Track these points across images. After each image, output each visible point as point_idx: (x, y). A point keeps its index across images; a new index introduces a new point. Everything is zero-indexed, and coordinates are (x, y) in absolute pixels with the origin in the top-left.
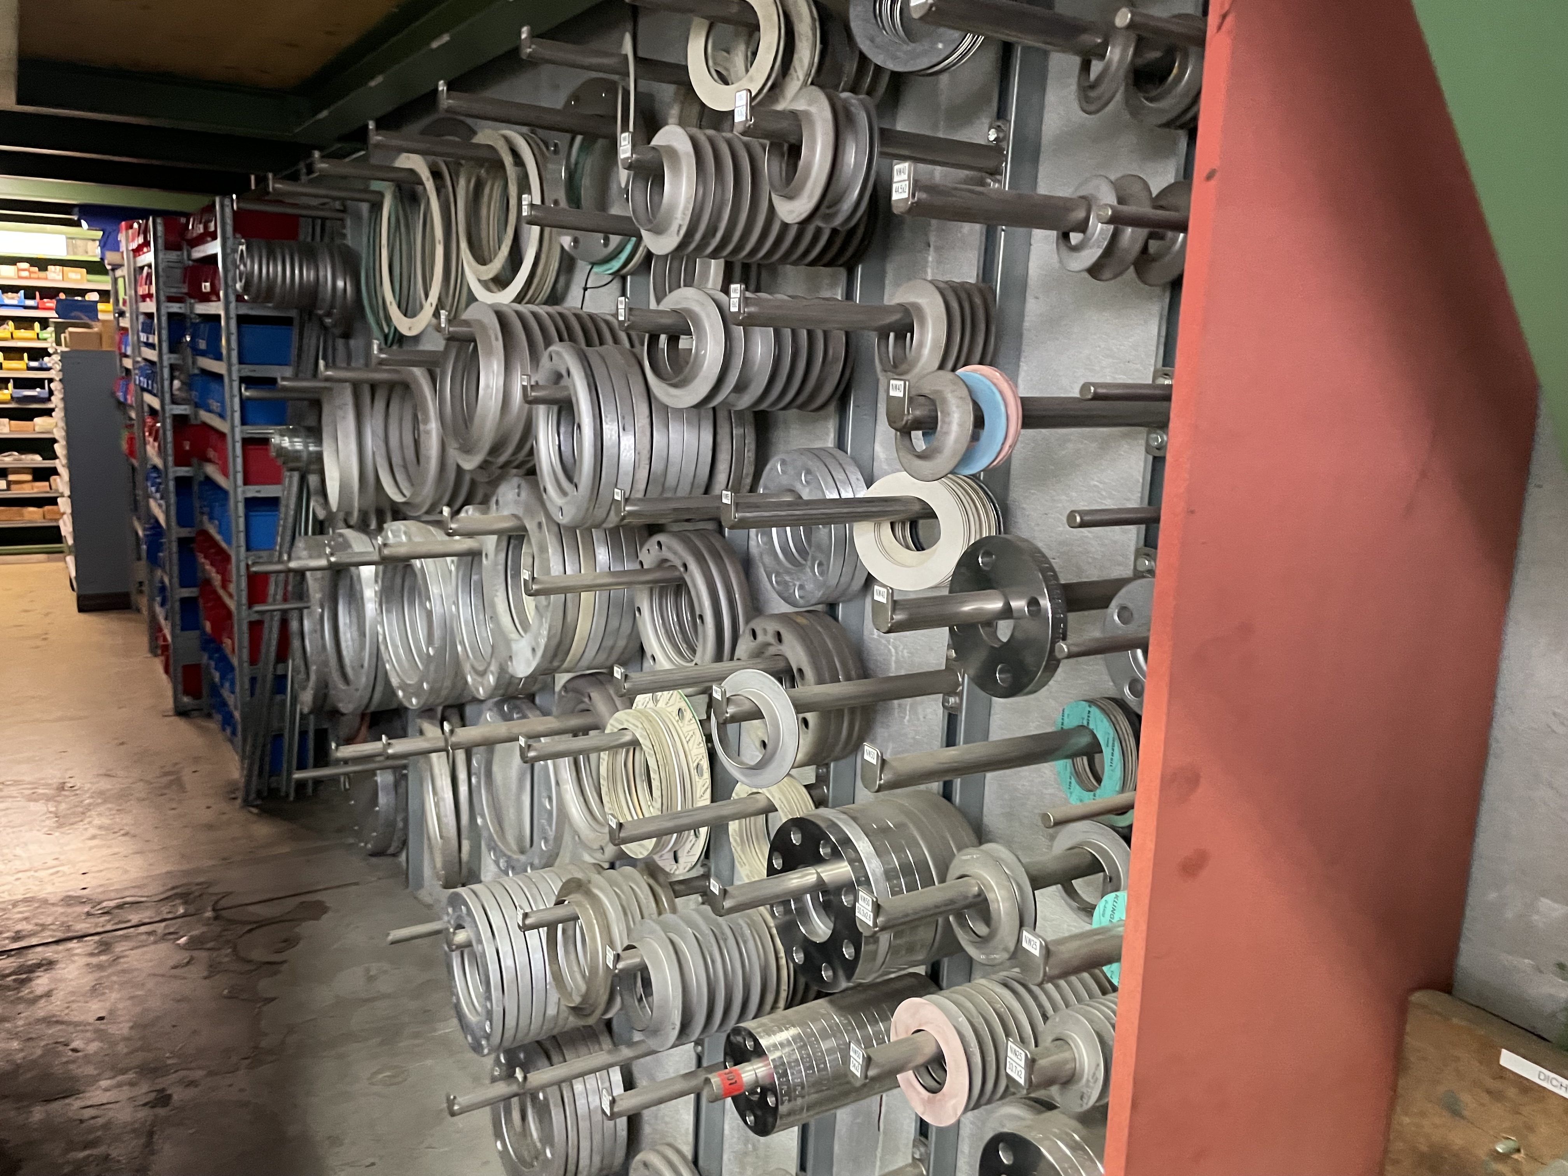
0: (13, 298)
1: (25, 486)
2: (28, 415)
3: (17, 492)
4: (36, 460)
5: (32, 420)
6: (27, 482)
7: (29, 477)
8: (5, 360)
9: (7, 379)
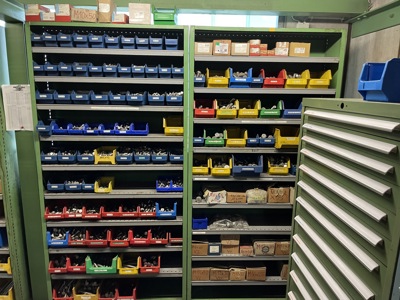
0: (242, 77)
1: (233, 249)
2: (243, 187)
3: (226, 255)
4: (244, 227)
5: (245, 191)
6: (235, 246)
7: (237, 242)
8: (229, 137)
9: (229, 155)
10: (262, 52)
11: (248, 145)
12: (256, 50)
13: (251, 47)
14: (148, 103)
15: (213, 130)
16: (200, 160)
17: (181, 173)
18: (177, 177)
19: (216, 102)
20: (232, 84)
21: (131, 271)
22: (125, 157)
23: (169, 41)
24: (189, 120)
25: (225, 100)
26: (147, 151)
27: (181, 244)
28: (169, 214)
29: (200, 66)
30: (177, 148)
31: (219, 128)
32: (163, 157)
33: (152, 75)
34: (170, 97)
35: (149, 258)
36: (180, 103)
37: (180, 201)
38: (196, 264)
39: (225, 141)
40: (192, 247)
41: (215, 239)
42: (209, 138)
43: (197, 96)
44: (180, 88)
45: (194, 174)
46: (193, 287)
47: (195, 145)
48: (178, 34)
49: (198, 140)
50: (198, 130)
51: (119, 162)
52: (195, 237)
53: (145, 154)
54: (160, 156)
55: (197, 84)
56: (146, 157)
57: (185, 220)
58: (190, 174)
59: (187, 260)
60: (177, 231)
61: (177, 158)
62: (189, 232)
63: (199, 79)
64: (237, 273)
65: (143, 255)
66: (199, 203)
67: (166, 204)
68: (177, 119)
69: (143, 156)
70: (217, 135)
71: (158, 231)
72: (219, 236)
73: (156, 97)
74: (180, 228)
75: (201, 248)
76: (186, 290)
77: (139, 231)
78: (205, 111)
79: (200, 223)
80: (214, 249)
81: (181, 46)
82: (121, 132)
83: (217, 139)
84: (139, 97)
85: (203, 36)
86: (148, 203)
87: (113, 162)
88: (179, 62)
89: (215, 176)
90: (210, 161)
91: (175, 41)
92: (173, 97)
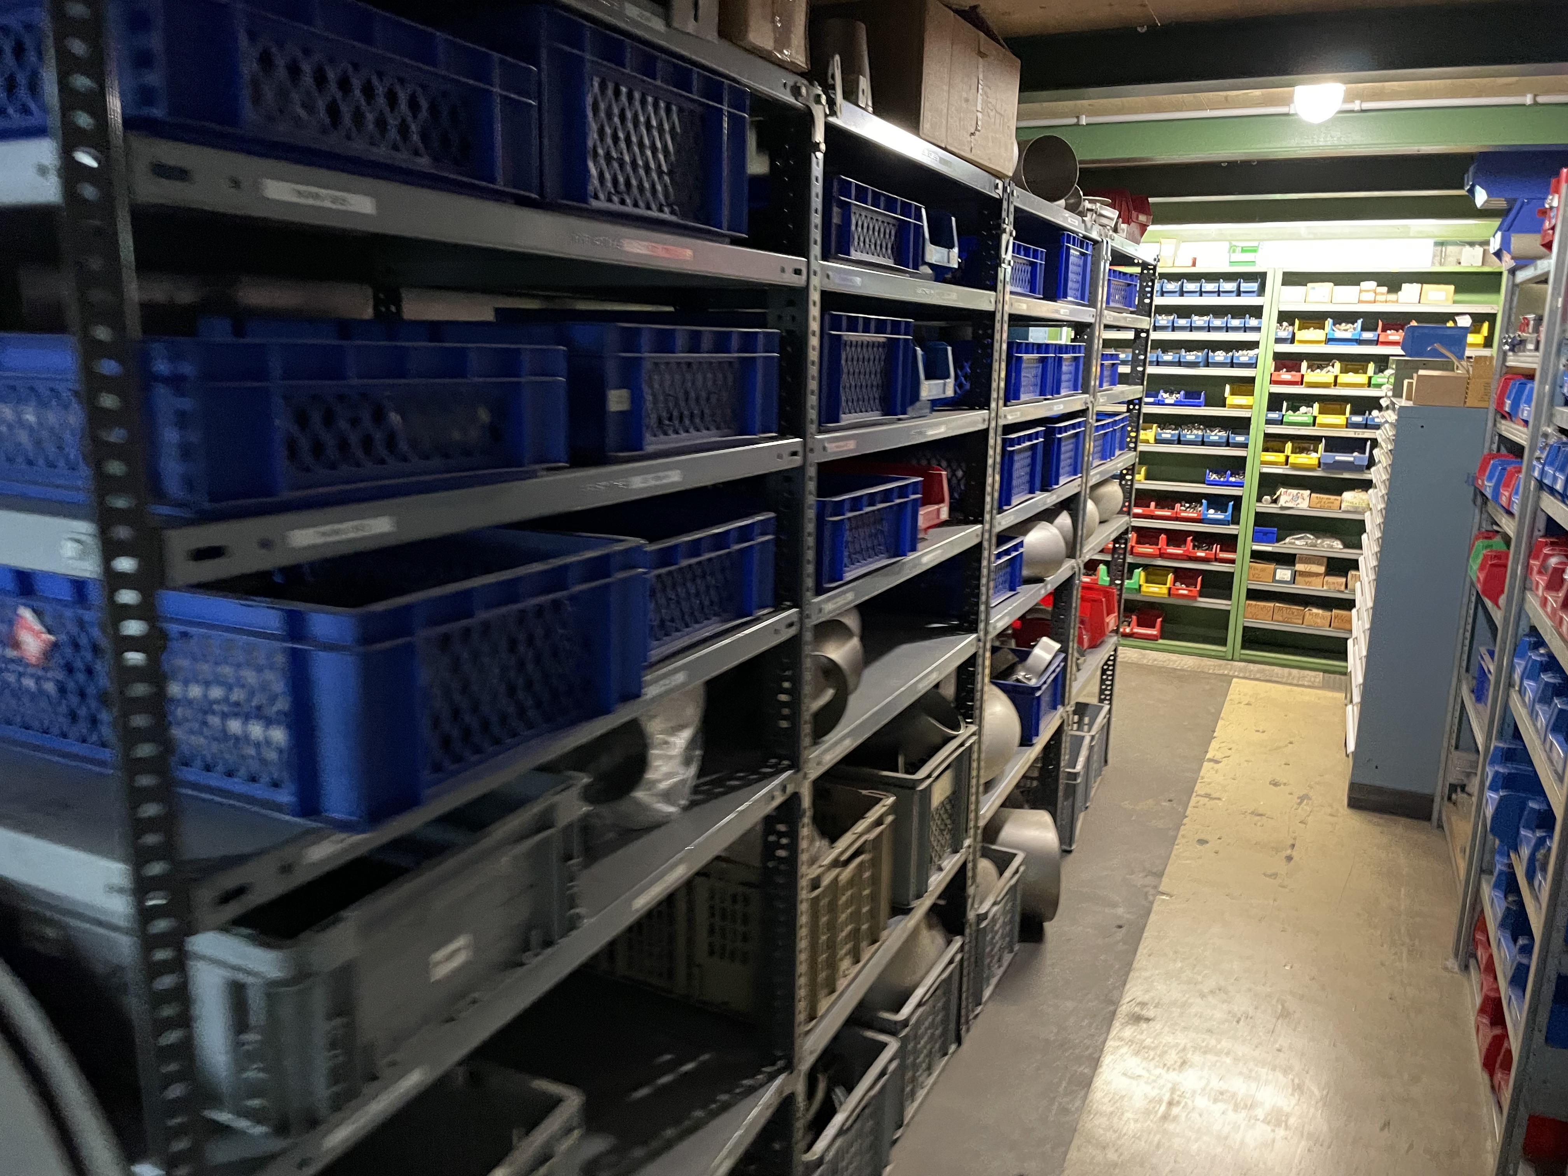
0: (1346, 330)
1: (1313, 579)
2: (1336, 487)
3: (1301, 588)
4: (1335, 547)
5: (1340, 495)
6: (1317, 575)
7: (1322, 569)
8: (1320, 413)
9: (1318, 439)
10: (1378, 298)
11: (1349, 425)
12: (1369, 296)
13: (1361, 291)
14: (1207, 364)
15: (1297, 402)
16: (1273, 442)
17: (1244, 459)
18: (1238, 465)
19: (1304, 364)
20: (1329, 340)
21: (1156, 591)
22: (1167, 434)
23: (1244, 286)
24: (1263, 389)
25: (1319, 361)
26: (1199, 429)
27: (1233, 561)
28: (1220, 516)
29: (1285, 317)
30: (1241, 425)
31: (1308, 400)
32: (1220, 437)
33: (1218, 329)
34: (1238, 358)
35: (1182, 576)
36: (1253, 365)
37: (1238, 500)
38: (1253, 595)
39: (1315, 418)
40: (1250, 567)
41: (1287, 560)
42: (1290, 412)
43: (1277, 356)
44: (1254, 345)
45: (1263, 463)
46: (1245, 628)
47: (1269, 422)
48: (1260, 278)
49: (1274, 415)
50: (1275, 402)
51: (1158, 441)
52: (1257, 556)
53: (1195, 432)
54: (1216, 435)
55: (1278, 341)
56: (1197, 436)
57: (1244, 529)
58: (1257, 463)
59: (1239, 589)
60: (1229, 542)
61: (1240, 439)
62: (1247, 544)
63: (1283, 334)
64: (1316, 615)
65: (1176, 571)
66: (1266, 506)
67: (1217, 502)
68: (1245, 385)
69: (1190, 435)
70: (1303, 409)
71: (1202, 539)
72: (1294, 556)
73: (1220, 356)
74: (1235, 537)
75: (1263, 570)
76: (1235, 635)
77: (1176, 538)
78: (1285, 376)
79: (1265, 534)
80: (1284, 574)
81: (1261, 291)
82: (1167, 401)
83: (1304, 414)
84: (1197, 357)
85: (1292, 279)
86: (1194, 499)
87: (1152, 440)
88: (1257, 312)
89: (1295, 467)
90: (1289, 446)
91: (1254, 286)
92: (1243, 356)
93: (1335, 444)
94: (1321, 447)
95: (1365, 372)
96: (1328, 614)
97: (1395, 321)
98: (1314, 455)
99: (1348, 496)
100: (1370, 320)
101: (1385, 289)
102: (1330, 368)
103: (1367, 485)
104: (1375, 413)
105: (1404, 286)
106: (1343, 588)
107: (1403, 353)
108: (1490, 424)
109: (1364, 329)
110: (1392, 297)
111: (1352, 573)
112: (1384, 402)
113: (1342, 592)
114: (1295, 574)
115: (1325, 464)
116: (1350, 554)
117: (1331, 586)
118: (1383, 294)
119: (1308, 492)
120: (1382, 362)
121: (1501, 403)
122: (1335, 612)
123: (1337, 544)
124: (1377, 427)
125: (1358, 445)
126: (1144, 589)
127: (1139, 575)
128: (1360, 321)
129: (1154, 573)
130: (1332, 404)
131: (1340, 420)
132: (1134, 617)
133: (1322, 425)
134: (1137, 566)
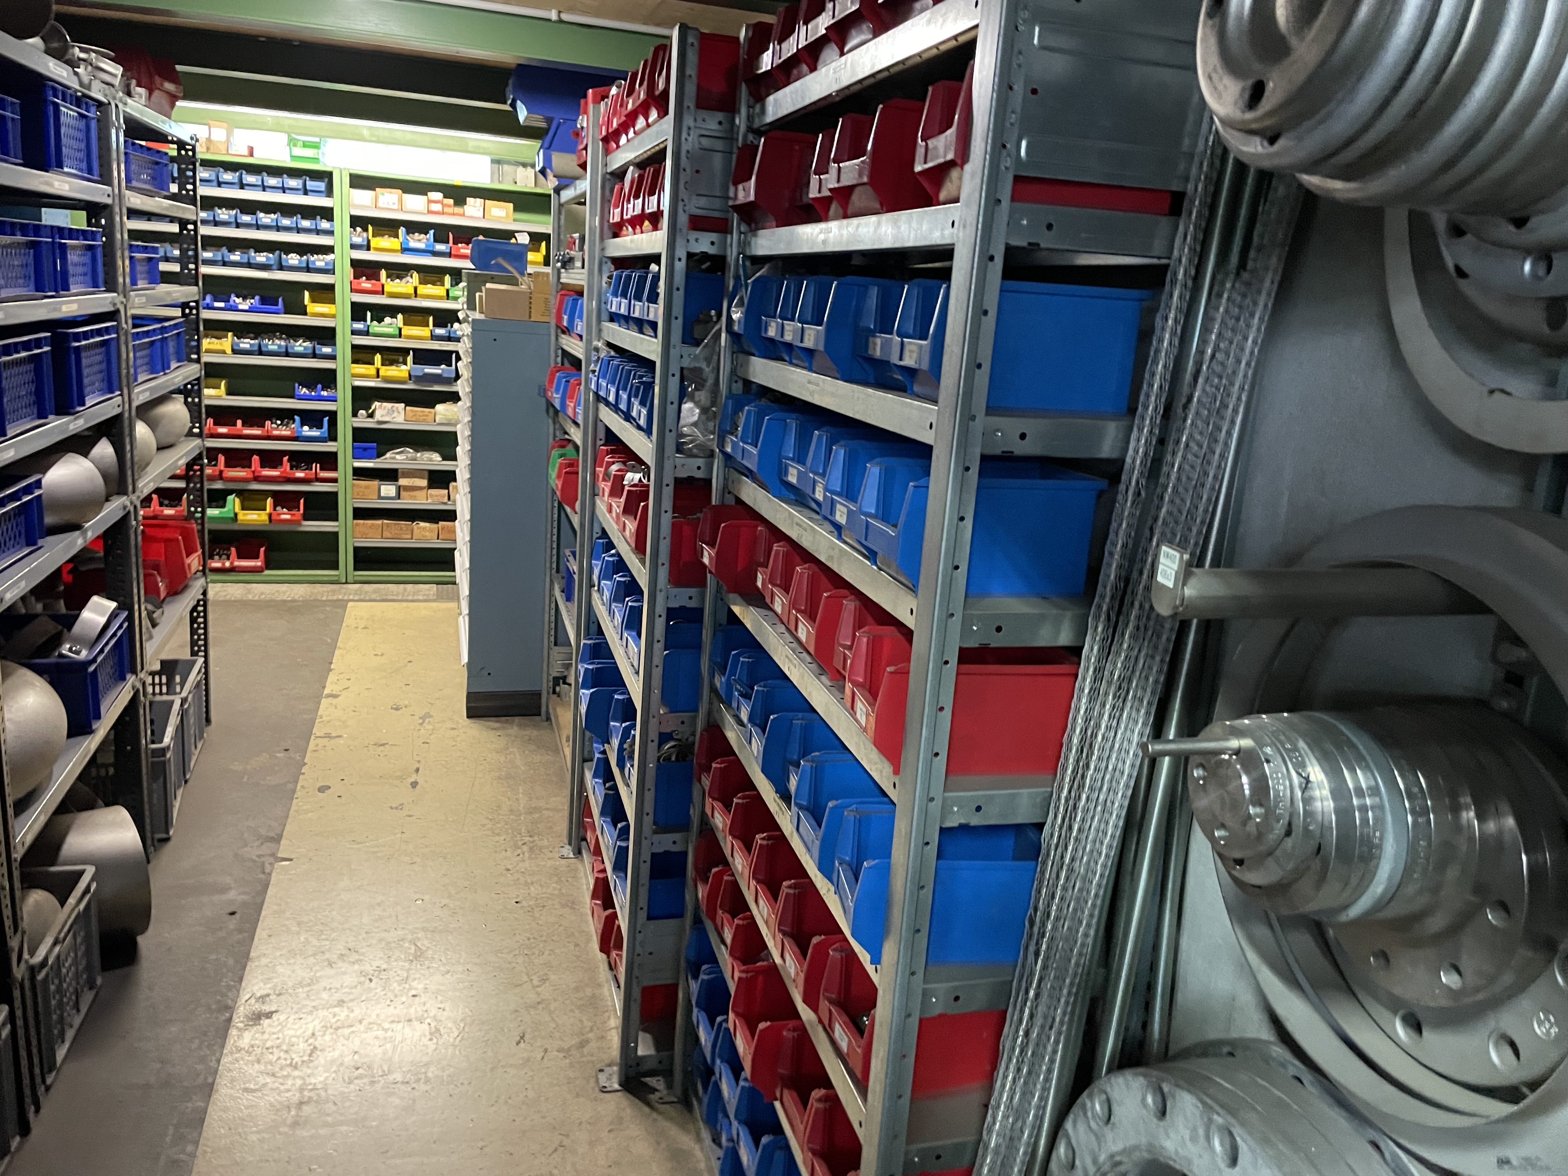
0: (419, 240)
1: (417, 493)
2: (428, 400)
3: (407, 502)
4: (433, 460)
5: (433, 407)
6: (420, 488)
7: (424, 483)
8: (405, 324)
9: (405, 351)
10: (446, 210)
11: (434, 337)
12: (437, 207)
13: (430, 201)
14: (281, 268)
15: (381, 312)
16: (362, 354)
17: (333, 372)
18: (328, 379)
19: (383, 273)
20: (405, 250)
21: (254, 518)
22: (246, 344)
23: (311, 184)
24: (345, 297)
25: (398, 271)
26: (280, 338)
27: (335, 480)
28: (315, 433)
29: (357, 222)
30: (326, 335)
31: (393, 311)
32: (305, 348)
33: (287, 229)
34: (314, 262)
35: (283, 500)
36: (331, 271)
37: (333, 415)
38: (360, 514)
39: (400, 330)
40: (353, 485)
41: (390, 475)
42: (375, 323)
43: (355, 263)
44: (329, 250)
45: (354, 376)
46: (356, 549)
47: (354, 332)
48: (326, 176)
49: (359, 326)
50: (358, 311)
51: (235, 351)
52: (359, 473)
53: (277, 341)
54: (300, 346)
55: (353, 247)
56: (280, 346)
57: (343, 446)
58: (348, 376)
59: (345, 509)
60: (329, 461)
61: (327, 350)
62: (347, 462)
63: (358, 240)
64: (424, 528)
65: (275, 494)
66: (362, 421)
67: (311, 418)
68: (325, 293)
69: (273, 345)
70: (388, 320)
71: (300, 459)
72: (395, 471)
73: (293, 259)
74: (334, 455)
75: (367, 487)
76: (346, 557)
77: (270, 458)
78: (366, 285)
79: (365, 449)
80: (388, 490)
81: (329, 192)
82: (241, 307)
83: (390, 325)
84: (268, 258)
85: (359, 181)
86: (285, 415)
87: (229, 351)
88: (327, 213)
89: (387, 380)
90: (378, 358)
91: (321, 186)
92: (319, 261)
93: (423, 357)
94: (410, 359)
95: (443, 285)
96: (435, 526)
97: (464, 234)
98: (403, 367)
99: (440, 407)
100: (442, 232)
101: (451, 201)
102: (409, 278)
103: (454, 397)
104: (456, 325)
105: (468, 199)
106: (446, 500)
107: (473, 267)
108: (553, 338)
109: (436, 240)
110: (458, 210)
111: (452, 484)
112: (461, 315)
113: (445, 504)
114: (399, 489)
115: (416, 377)
116: (447, 465)
117: (433, 499)
118: (449, 206)
119: (403, 405)
120: (456, 275)
121: (559, 318)
122: (441, 523)
123: (436, 457)
124: (458, 340)
125: (444, 358)
126: (241, 517)
127: (233, 503)
128: (432, 232)
129: (250, 500)
130: (415, 315)
131: (425, 332)
132: (233, 550)
133: (409, 337)
134: (230, 492)
